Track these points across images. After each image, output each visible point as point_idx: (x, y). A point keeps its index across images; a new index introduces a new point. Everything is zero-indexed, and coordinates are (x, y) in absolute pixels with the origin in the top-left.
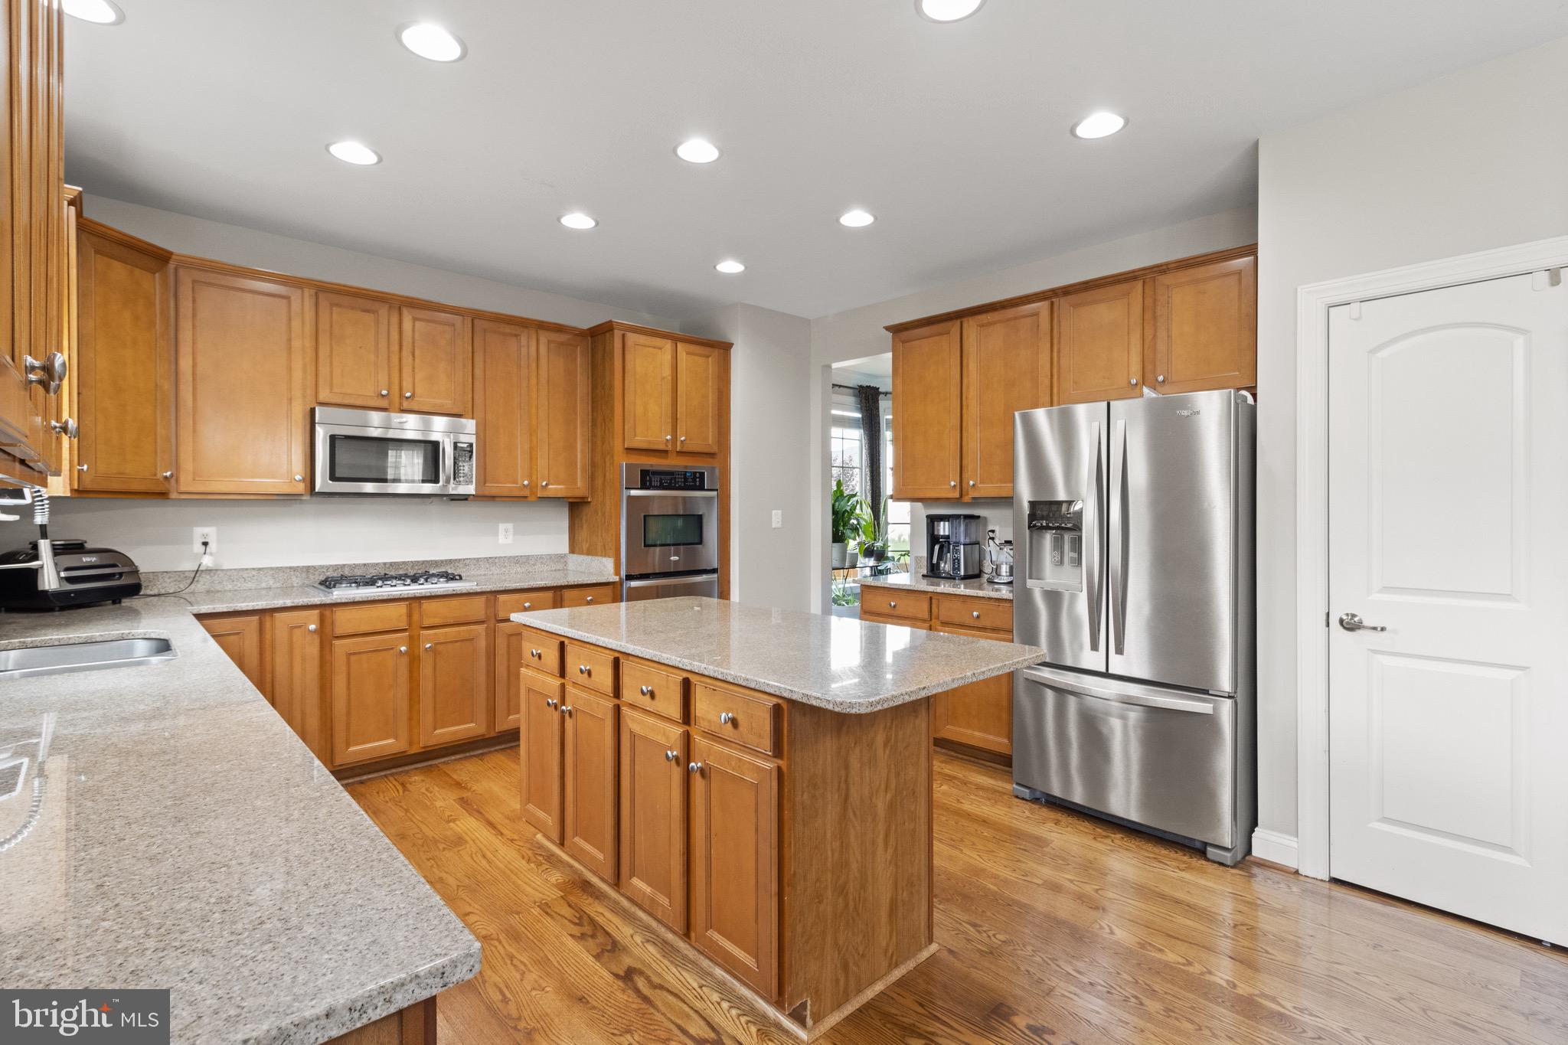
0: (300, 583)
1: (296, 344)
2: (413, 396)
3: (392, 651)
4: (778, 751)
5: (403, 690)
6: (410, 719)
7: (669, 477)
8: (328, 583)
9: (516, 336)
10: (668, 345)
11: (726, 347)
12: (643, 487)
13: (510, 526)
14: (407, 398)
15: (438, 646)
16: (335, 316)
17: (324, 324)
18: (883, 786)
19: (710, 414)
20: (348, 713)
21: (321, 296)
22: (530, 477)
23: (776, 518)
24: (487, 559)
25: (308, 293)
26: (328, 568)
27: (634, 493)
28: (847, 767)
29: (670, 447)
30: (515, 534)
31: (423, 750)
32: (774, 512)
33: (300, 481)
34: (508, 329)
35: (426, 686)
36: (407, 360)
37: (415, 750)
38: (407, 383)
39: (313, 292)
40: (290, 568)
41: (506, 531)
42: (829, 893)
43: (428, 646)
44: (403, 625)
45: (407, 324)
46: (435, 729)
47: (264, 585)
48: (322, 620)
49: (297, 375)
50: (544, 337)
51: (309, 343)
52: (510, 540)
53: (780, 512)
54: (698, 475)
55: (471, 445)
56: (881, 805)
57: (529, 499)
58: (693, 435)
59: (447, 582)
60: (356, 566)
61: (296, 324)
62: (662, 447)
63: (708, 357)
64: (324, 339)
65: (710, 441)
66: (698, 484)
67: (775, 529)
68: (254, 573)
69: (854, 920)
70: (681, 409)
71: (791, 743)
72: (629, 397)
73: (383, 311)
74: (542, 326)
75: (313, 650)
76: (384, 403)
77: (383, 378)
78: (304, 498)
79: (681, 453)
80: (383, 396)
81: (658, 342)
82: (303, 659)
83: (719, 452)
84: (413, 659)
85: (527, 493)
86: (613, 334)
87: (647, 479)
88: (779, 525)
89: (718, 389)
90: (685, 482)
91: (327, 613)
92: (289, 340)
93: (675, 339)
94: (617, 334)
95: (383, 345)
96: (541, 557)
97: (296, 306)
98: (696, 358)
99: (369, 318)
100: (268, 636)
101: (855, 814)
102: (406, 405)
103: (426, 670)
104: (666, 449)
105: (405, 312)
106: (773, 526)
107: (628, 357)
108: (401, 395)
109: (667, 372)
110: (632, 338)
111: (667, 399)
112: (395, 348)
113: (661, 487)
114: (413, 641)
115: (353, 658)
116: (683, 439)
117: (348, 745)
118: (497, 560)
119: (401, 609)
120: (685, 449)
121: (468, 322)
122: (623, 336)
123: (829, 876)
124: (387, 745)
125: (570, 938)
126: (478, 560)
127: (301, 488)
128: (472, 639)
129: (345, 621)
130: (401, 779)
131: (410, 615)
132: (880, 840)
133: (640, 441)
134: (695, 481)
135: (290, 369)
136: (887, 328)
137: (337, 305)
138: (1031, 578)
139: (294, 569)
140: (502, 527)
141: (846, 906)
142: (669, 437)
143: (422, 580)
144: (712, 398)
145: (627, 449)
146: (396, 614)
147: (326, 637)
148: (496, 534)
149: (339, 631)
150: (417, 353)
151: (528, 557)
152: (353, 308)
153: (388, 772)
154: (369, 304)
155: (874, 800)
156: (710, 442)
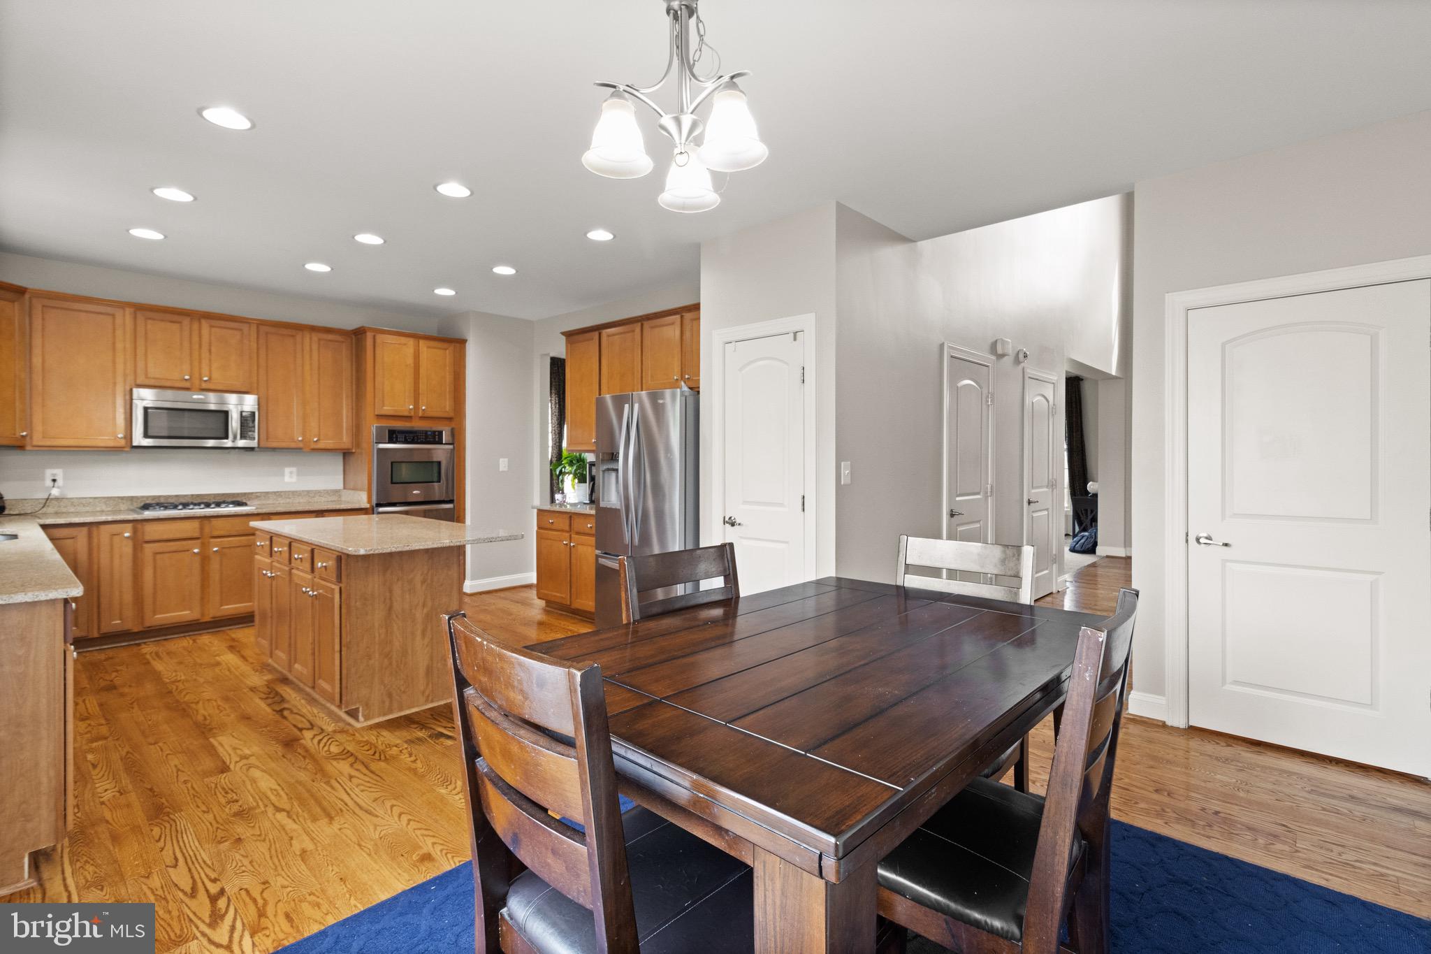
0: (126, 508)
1: (119, 346)
2: (210, 379)
3: (187, 553)
4: (339, 578)
5: (196, 578)
6: (202, 599)
7: (411, 435)
8: (146, 507)
9: (293, 336)
10: (411, 342)
11: (463, 342)
12: (391, 441)
13: (294, 469)
14: (206, 381)
15: (224, 550)
16: (149, 327)
17: (141, 329)
18: (421, 604)
19: (448, 390)
20: (155, 593)
21: (139, 315)
22: (304, 435)
23: (503, 464)
24: (275, 493)
25: (128, 311)
26: (148, 497)
27: (381, 446)
28: (391, 591)
29: (412, 414)
30: (298, 475)
31: (212, 620)
32: (501, 460)
33: (122, 438)
34: (285, 332)
35: (215, 576)
36: (205, 354)
37: (207, 619)
38: (205, 370)
39: (132, 310)
40: (119, 497)
41: (291, 473)
42: (377, 655)
43: (215, 549)
44: (196, 535)
45: (205, 331)
46: (222, 606)
47: (98, 509)
48: (135, 531)
49: (120, 367)
50: (315, 337)
51: (129, 345)
52: (294, 479)
53: (506, 460)
54: (437, 433)
55: (253, 414)
56: (419, 615)
57: (304, 450)
58: (434, 404)
59: (234, 507)
60: (169, 496)
61: (119, 333)
62: (406, 414)
63: (446, 349)
64: (141, 342)
65: (447, 407)
66: (437, 440)
67: (502, 472)
68: (91, 500)
69: (396, 672)
70: (422, 387)
71: (348, 576)
72: (378, 379)
73: (186, 321)
74: (313, 329)
75: (128, 549)
76: (187, 385)
77: (186, 367)
78: (126, 449)
79: (423, 418)
80: (186, 380)
81: (403, 340)
82: (121, 556)
83: (456, 417)
84: (204, 558)
85: (301, 445)
86: (366, 336)
87: (393, 436)
88: (506, 469)
89: (454, 372)
90: (425, 439)
91: (139, 526)
92: (114, 343)
93: (416, 337)
94: (369, 335)
95: (186, 344)
96: (319, 492)
97: (119, 321)
98: (435, 350)
99: (176, 326)
100: (95, 540)
101: (397, 616)
102: (204, 386)
103: (215, 565)
104: (409, 415)
105: (204, 322)
106: (501, 470)
107: (377, 352)
108: (201, 379)
109: (410, 361)
110: (380, 338)
111: (409, 380)
112: (196, 347)
113: (406, 442)
114: (204, 546)
115: (158, 557)
116: (424, 408)
117: (155, 613)
118: (282, 494)
119: (196, 524)
120: (426, 415)
121: (254, 328)
122: (374, 336)
123: (377, 647)
124: (185, 615)
125: (260, 700)
126: (267, 493)
127: (123, 443)
128: (250, 546)
129: (152, 531)
130: (194, 637)
131: (202, 529)
132: (419, 633)
133: (387, 409)
134: (435, 438)
135: (114, 362)
136: (563, 333)
137: (150, 319)
138: (603, 501)
139: (122, 498)
140: (287, 470)
141: (391, 664)
142: (411, 407)
143: (213, 506)
144: (449, 378)
145: (377, 415)
146: (190, 528)
147: (138, 543)
148: (283, 475)
149: (147, 538)
150: (213, 349)
151: (308, 492)
152: (163, 320)
153: (187, 634)
154: (176, 318)
155: (413, 611)
156: (447, 409)
